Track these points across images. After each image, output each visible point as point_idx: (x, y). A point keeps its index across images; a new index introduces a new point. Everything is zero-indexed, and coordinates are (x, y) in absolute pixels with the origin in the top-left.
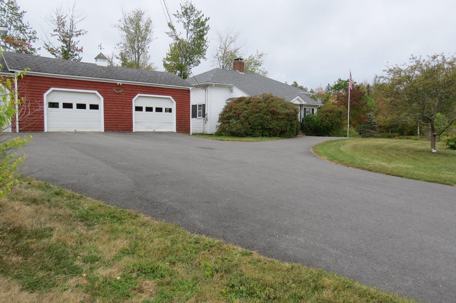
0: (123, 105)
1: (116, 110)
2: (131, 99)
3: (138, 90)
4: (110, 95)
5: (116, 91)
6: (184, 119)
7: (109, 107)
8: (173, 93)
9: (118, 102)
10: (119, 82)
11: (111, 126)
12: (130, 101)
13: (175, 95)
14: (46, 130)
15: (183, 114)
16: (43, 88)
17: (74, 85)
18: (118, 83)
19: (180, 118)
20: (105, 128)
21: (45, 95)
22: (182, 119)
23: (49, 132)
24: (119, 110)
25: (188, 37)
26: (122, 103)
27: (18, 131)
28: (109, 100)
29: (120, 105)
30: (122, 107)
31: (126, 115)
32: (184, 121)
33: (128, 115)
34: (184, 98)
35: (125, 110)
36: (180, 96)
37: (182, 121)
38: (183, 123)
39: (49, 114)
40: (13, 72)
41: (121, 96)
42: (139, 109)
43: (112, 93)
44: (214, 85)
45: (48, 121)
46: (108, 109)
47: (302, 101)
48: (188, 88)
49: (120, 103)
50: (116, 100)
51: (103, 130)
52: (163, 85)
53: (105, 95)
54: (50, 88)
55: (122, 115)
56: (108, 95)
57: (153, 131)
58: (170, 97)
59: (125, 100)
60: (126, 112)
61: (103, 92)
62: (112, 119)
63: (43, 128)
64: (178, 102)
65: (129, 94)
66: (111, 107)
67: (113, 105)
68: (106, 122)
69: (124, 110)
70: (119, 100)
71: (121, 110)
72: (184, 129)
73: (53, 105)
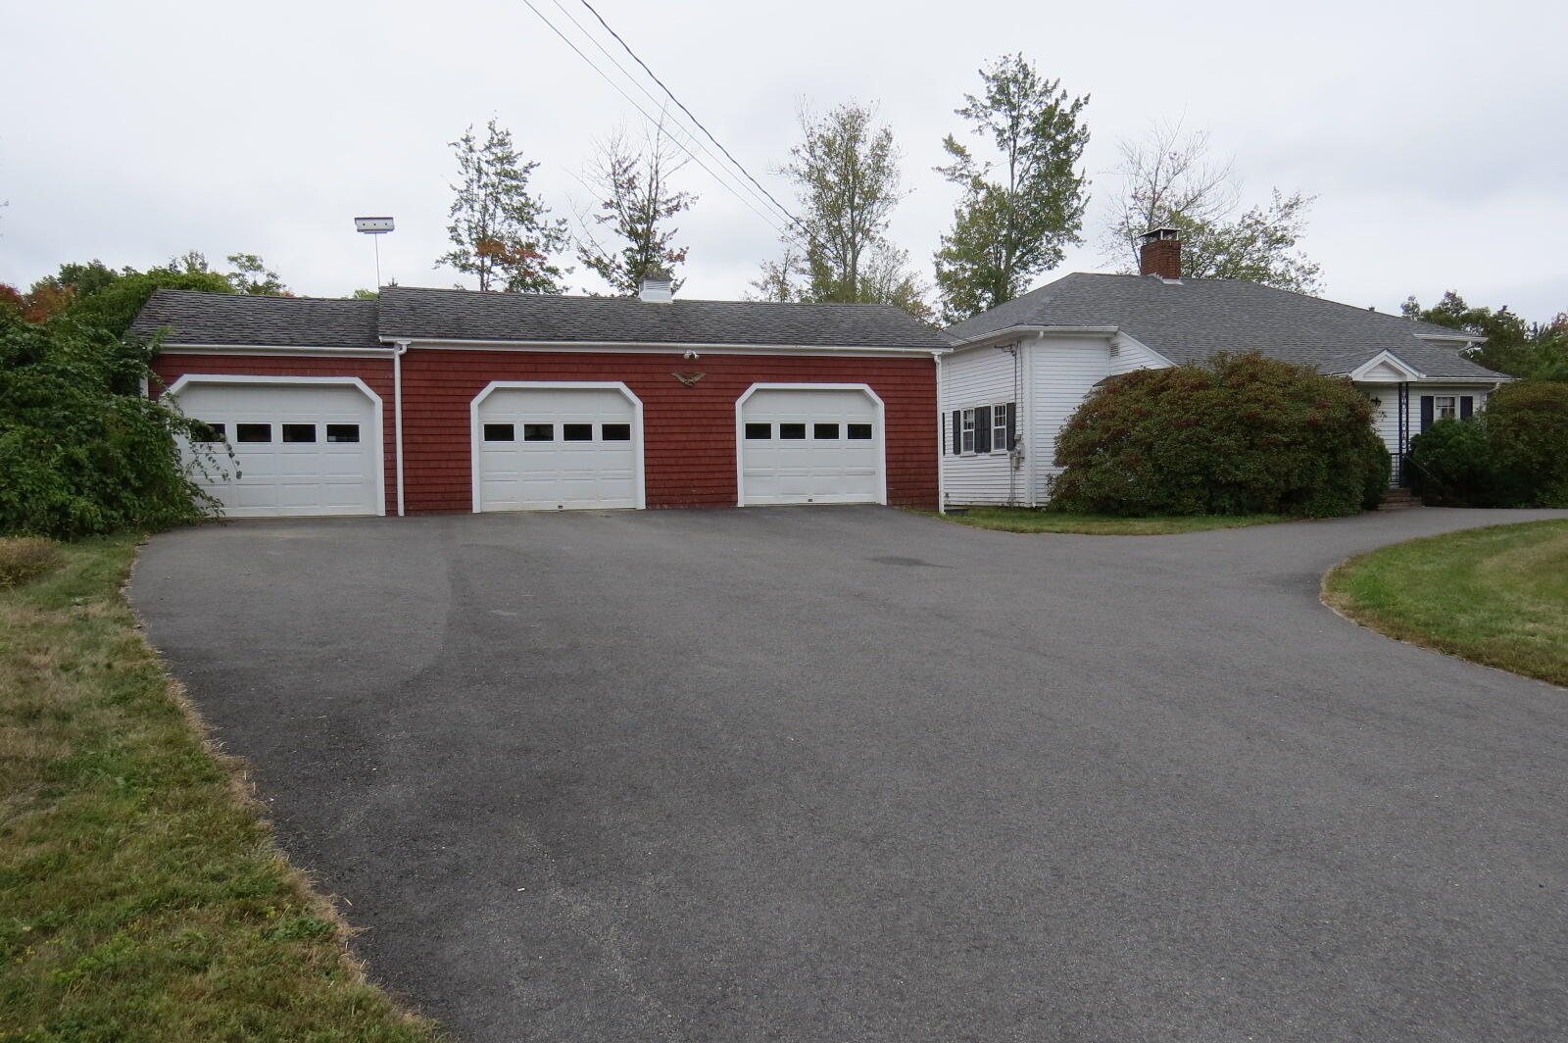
0: (705, 422)
1: (684, 437)
2: (730, 400)
3: (752, 370)
4: (665, 393)
5: (683, 380)
6: (915, 458)
7: (660, 430)
8: (875, 372)
9: (689, 415)
10: (691, 349)
11: (666, 491)
12: (726, 407)
13: (882, 380)
14: (476, 509)
15: (911, 444)
16: (469, 385)
17: (557, 368)
18: (688, 354)
19: (901, 458)
20: (647, 496)
21: (474, 404)
22: (908, 457)
23: (486, 513)
24: (691, 437)
25: (1017, 173)
26: (702, 414)
27: (401, 512)
28: (659, 407)
29: (695, 422)
30: (702, 430)
31: (713, 453)
32: (914, 465)
33: (721, 453)
34: (913, 388)
35: (712, 437)
36: (898, 380)
37: (907, 465)
38: (913, 471)
39: (482, 453)
40: (390, 345)
41: (697, 393)
42: (758, 431)
43: (669, 385)
44: (1042, 334)
46: (657, 438)
47: (1401, 369)
48: (929, 353)
49: (696, 415)
50: (681, 407)
51: (642, 505)
52: (836, 348)
53: (648, 393)
54: (487, 382)
55: (701, 453)
56: (657, 393)
57: (805, 501)
58: (865, 387)
59: (711, 407)
60: (713, 445)
61: (640, 385)
62: (668, 469)
63: (470, 500)
64: (890, 401)
65: (723, 386)
66: (666, 430)
67: (672, 422)
68: (652, 476)
69: (706, 437)
70: (691, 407)
71: (698, 437)
72: (917, 493)
73: (499, 433)
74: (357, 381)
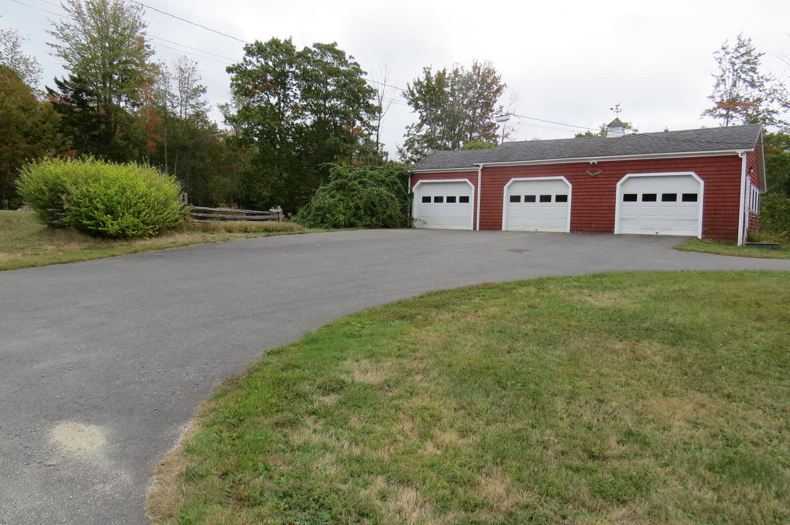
0: (601, 193)
1: (590, 201)
2: (614, 183)
3: (627, 168)
4: (583, 180)
5: (591, 174)
6: (723, 212)
7: (579, 197)
8: (699, 165)
9: (593, 190)
10: (594, 160)
11: (580, 225)
12: (611, 186)
13: (704, 169)
14: (503, 229)
15: (720, 204)
16: (504, 180)
17: (536, 172)
18: (591, 162)
19: (713, 212)
20: (571, 227)
21: (505, 188)
22: (718, 212)
23: (507, 231)
24: (593, 200)
26: (599, 190)
27: (478, 229)
28: (579, 187)
29: (596, 193)
30: (599, 197)
31: (604, 208)
32: (723, 216)
33: (607, 208)
34: (724, 173)
35: (603, 201)
36: (714, 169)
37: (717, 216)
38: (721, 220)
39: (508, 208)
40: (478, 166)
41: (598, 180)
42: (630, 198)
43: (585, 177)
45: (507, 218)
46: (577, 201)
48: (735, 152)
49: (597, 190)
50: (590, 187)
51: (568, 231)
53: (575, 180)
54: (510, 179)
55: (598, 208)
56: (579, 180)
57: (654, 233)
58: (692, 173)
59: (603, 186)
60: (604, 204)
61: (571, 177)
62: (582, 215)
63: (501, 226)
64: (709, 180)
65: (611, 176)
66: (582, 197)
67: (585, 194)
68: (574, 218)
69: (601, 200)
70: (594, 186)
71: (596, 201)
72: (723, 232)
73: (515, 199)
74: (467, 180)
